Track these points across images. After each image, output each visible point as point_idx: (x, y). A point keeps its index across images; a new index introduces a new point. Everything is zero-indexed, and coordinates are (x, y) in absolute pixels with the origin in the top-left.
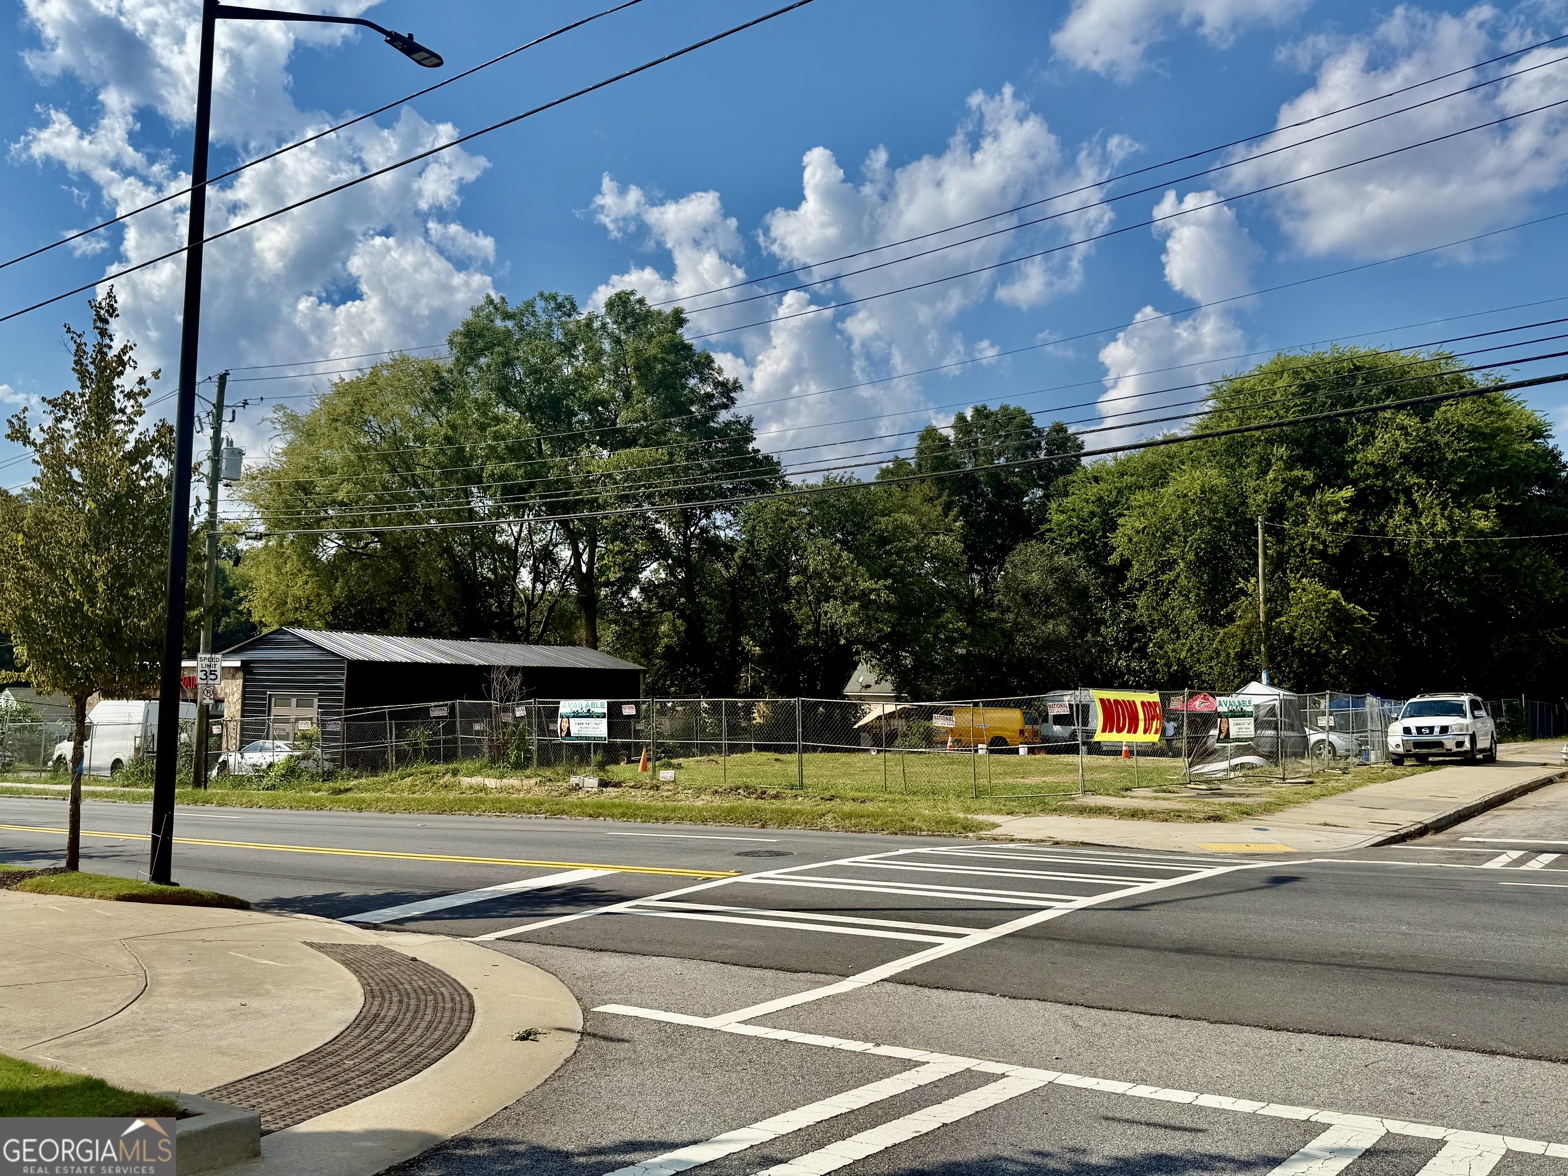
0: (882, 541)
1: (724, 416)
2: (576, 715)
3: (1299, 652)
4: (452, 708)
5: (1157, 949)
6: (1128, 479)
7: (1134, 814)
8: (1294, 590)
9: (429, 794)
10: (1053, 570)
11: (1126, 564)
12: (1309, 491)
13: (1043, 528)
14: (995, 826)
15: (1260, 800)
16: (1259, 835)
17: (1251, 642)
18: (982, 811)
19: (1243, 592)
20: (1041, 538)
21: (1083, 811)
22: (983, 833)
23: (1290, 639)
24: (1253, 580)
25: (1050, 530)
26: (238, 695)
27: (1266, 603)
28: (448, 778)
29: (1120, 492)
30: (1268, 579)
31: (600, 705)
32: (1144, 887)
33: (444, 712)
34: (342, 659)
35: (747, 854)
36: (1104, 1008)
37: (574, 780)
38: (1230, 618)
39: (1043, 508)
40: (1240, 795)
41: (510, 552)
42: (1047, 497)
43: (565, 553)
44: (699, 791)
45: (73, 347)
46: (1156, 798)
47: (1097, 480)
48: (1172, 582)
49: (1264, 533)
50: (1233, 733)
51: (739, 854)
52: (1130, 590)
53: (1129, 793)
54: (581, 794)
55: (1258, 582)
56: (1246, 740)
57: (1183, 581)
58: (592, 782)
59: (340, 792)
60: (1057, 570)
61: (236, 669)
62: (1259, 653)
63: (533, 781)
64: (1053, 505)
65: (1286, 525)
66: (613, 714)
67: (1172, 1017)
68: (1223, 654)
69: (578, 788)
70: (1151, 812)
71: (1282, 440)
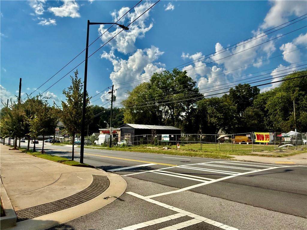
0: (221, 107)
1: (194, 88)
2: (164, 137)
3: (302, 125)
4: (146, 136)
5: (250, 186)
6: (269, 95)
7: (263, 156)
8: (301, 114)
9: (142, 149)
10: (254, 112)
11: (268, 110)
12: (304, 96)
13: (252, 105)
14: (234, 157)
15: (289, 153)
16: (288, 160)
17: (293, 124)
18: (233, 154)
19: (291, 115)
20: (252, 106)
21: (252, 155)
22: (231, 159)
23: (301, 123)
24: (293, 112)
25: (254, 105)
26: (120, 134)
27: (296, 116)
28: (145, 147)
29: (267, 98)
30: (296, 112)
31: (168, 135)
32: (256, 171)
33: (145, 136)
34: (134, 128)
35: (182, 162)
36: (230, 200)
37: (164, 147)
38: (288, 119)
39: (252, 101)
40: (286, 152)
41: (161, 111)
42: (253, 99)
43: (170, 111)
44: (183, 150)
45: (72, 79)
46: (268, 153)
47: (263, 96)
48: (277, 113)
49: (295, 104)
50: (285, 140)
51: (181, 162)
52: (269, 114)
53: (263, 152)
54: (165, 150)
55: (294, 113)
56: (288, 142)
57: (279, 113)
58: (166, 148)
59: (130, 148)
60: (254, 111)
61: (120, 130)
62: (294, 126)
63: (157, 148)
64: (254, 100)
65: (299, 102)
66: (170, 136)
67: (245, 204)
68: (287, 126)
69: (164, 149)
70: (266, 155)
71: (297, 86)
